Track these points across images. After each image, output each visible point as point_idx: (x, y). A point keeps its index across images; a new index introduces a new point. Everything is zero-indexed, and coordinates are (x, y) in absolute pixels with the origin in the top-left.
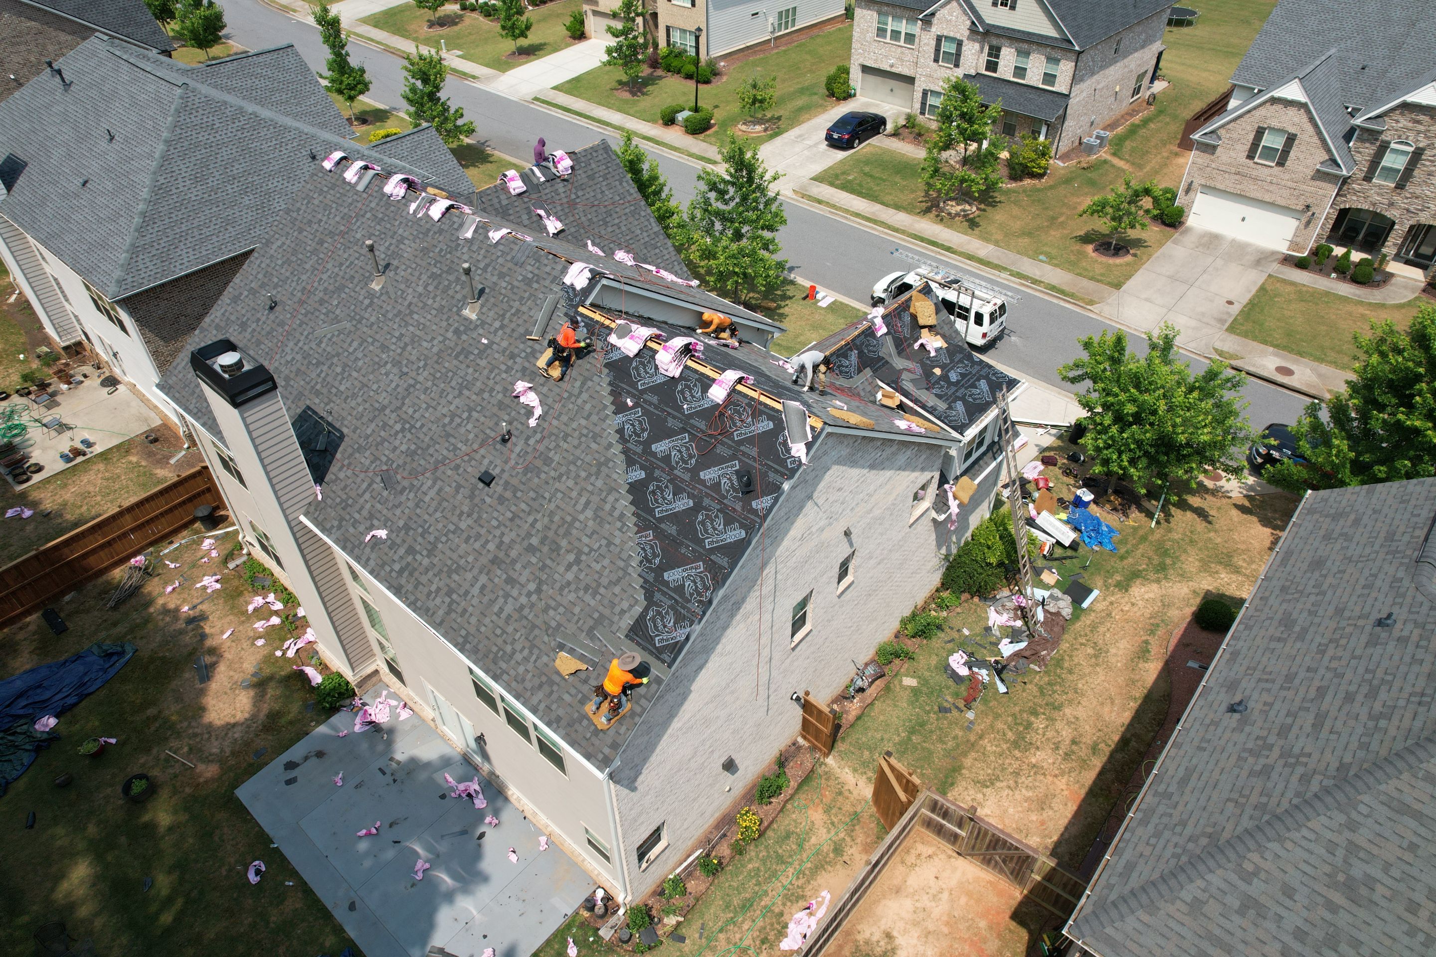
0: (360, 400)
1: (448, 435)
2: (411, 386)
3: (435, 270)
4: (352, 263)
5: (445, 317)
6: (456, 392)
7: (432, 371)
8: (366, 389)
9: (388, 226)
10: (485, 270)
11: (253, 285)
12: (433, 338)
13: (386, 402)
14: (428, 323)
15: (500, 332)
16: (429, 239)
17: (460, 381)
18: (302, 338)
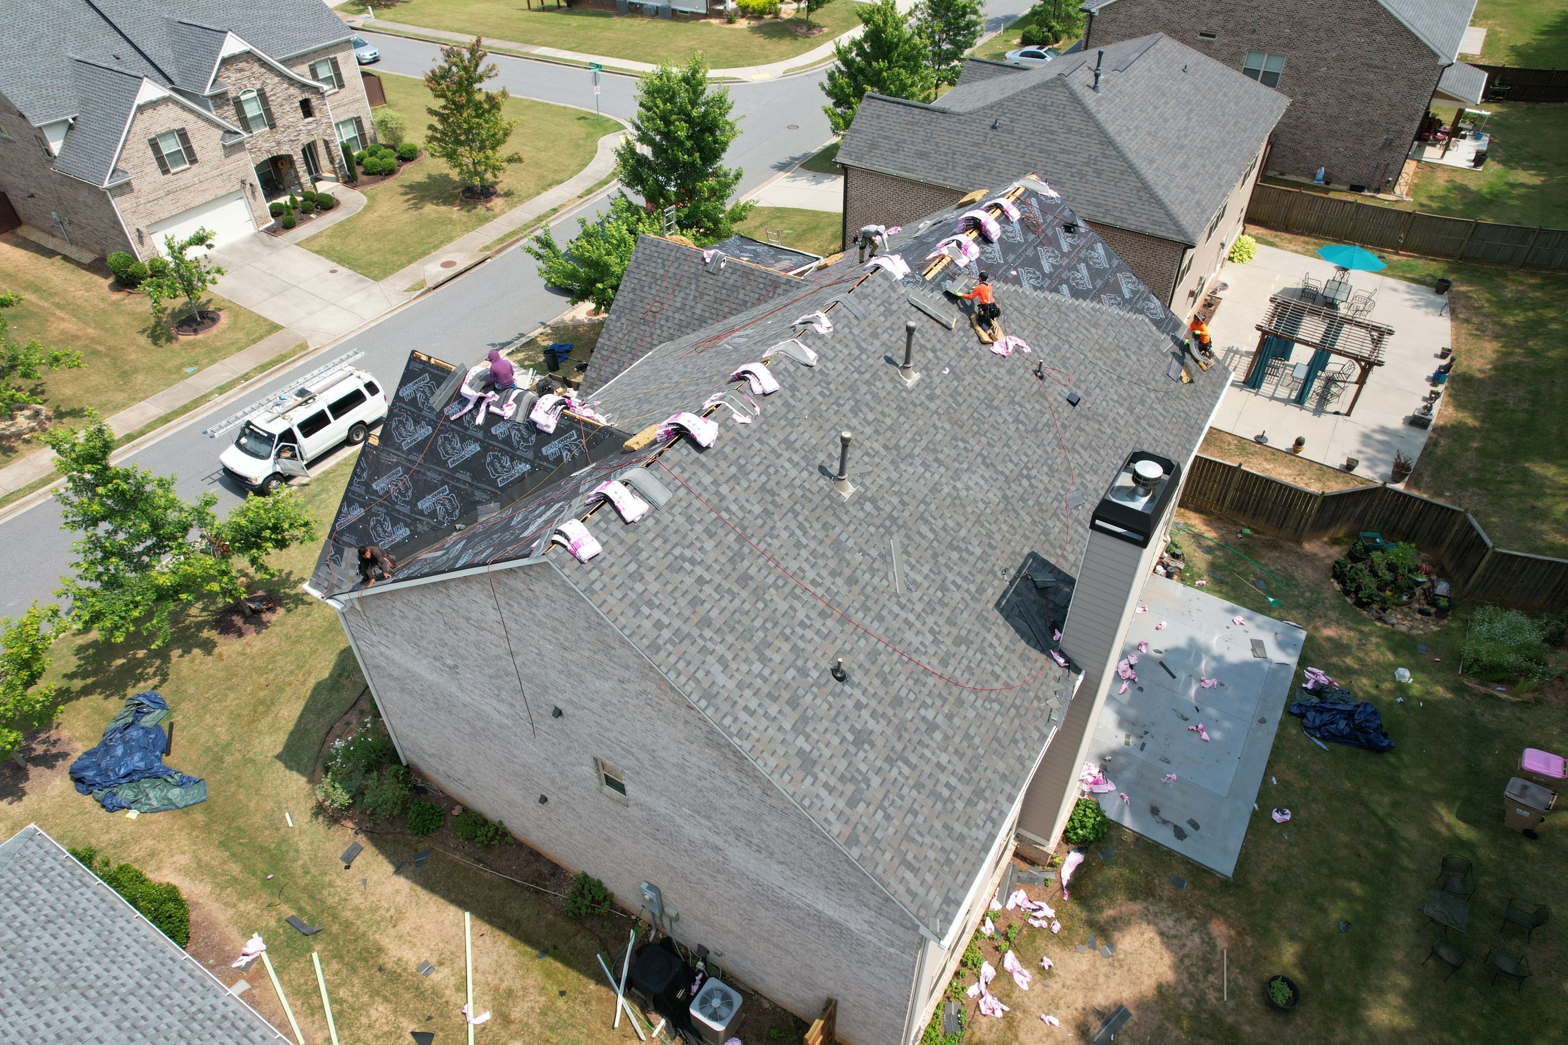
0: (994, 528)
1: (1035, 430)
2: (984, 462)
3: (847, 407)
4: (801, 526)
5: (911, 407)
6: (995, 412)
7: (970, 435)
8: (983, 518)
9: (757, 460)
10: (863, 350)
11: (787, 726)
12: (934, 426)
13: (1000, 494)
14: (915, 429)
15: (939, 354)
16: (800, 406)
17: (983, 406)
18: (903, 614)
